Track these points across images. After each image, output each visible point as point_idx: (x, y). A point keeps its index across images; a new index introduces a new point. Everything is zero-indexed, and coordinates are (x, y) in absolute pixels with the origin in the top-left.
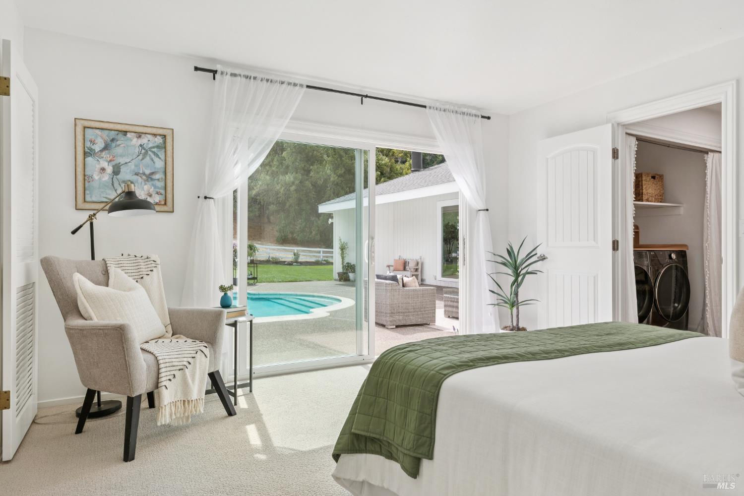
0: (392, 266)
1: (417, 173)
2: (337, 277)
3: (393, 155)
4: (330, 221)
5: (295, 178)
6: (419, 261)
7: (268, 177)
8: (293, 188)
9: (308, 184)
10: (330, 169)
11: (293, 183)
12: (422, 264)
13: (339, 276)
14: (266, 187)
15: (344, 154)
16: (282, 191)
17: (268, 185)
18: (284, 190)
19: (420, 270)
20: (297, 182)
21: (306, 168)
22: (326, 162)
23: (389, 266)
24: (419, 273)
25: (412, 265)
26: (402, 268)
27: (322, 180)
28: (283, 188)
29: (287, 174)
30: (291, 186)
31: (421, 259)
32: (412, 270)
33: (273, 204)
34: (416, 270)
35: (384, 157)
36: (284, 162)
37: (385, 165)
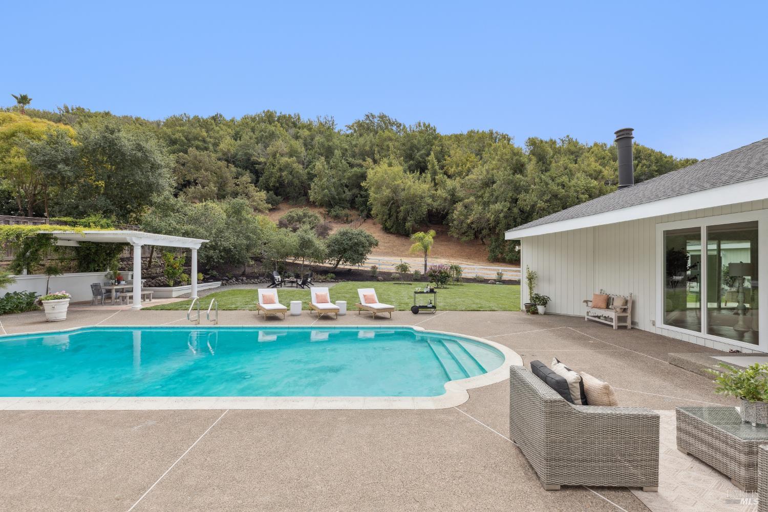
0: (591, 301)
1: (625, 190)
2: (524, 308)
3: (602, 178)
4: (517, 248)
5: (504, 206)
6: (629, 299)
7: (480, 208)
8: (502, 215)
9: (516, 210)
10: (537, 196)
11: (502, 210)
12: (633, 303)
13: (526, 308)
14: (478, 216)
15: (550, 182)
16: (492, 218)
17: (480, 214)
18: (494, 217)
19: (629, 311)
20: (506, 210)
21: (514, 197)
22: (533, 190)
23: (586, 302)
24: (628, 314)
25: (618, 303)
26: (604, 305)
27: (529, 206)
28: (493, 216)
29: (496, 203)
30: (500, 213)
31: (631, 296)
32: (618, 310)
33: (486, 229)
34: (625, 310)
35: (593, 181)
36: (494, 193)
37: (594, 188)
